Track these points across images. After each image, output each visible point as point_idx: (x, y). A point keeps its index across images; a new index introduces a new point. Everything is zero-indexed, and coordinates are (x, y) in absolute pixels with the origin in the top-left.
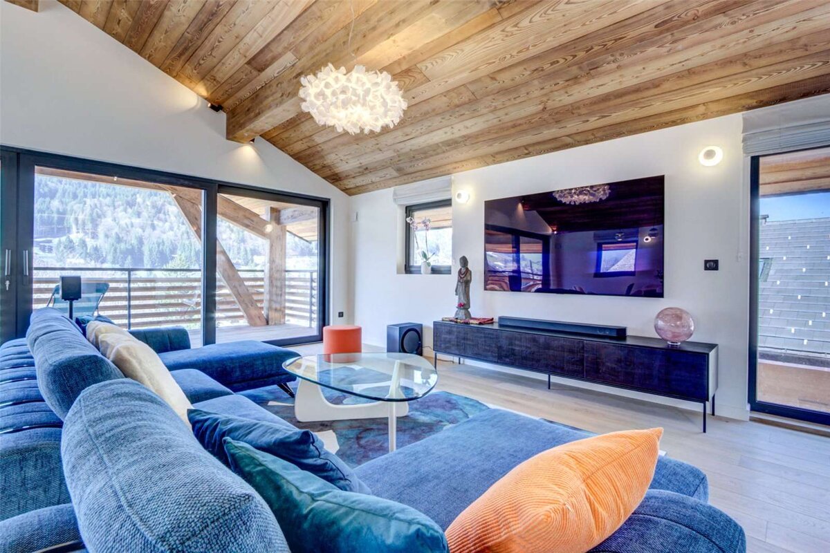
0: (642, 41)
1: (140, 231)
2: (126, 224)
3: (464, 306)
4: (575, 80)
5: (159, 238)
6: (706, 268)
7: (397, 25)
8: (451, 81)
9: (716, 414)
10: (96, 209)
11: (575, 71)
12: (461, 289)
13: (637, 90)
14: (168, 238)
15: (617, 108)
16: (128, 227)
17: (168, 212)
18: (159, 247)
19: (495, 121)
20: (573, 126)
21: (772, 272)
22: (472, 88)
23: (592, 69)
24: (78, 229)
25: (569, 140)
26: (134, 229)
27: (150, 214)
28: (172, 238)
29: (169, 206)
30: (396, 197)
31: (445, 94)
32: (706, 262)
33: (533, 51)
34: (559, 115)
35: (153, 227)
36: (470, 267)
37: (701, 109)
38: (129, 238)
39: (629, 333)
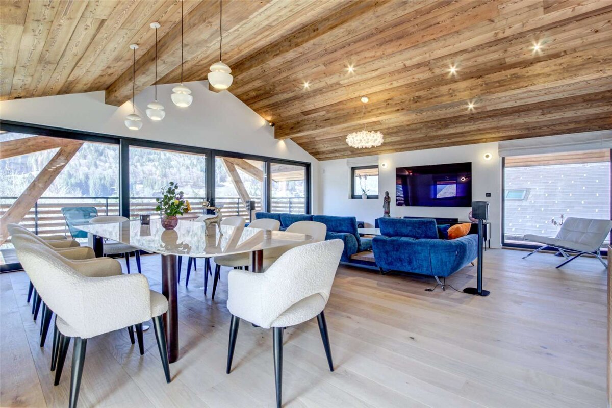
0: (464, 122)
1: (86, 169)
2: (75, 164)
3: (387, 213)
4: (440, 129)
5: (101, 174)
6: (487, 196)
7: (381, 114)
8: (390, 125)
9: (491, 247)
10: (52, 153)
11: (440, 126)
12: (386, 205)
13: (462, 133)
14: (108, 175)
15: (454, 138)
16: (77, 167)
17: (107, 155)
18: (101, 181)
19: (405, 138)
20: (436, 142)
21: (530, 196)
22: (398, 128)
23: (446, 126)
24: (37, 168)
25: (434, 146)
26: (81, 167)
27: (94, 157)
28: (111, 174)
29: (108, 150)
30: (348, 163)
31: (387, 129)
32: (487, 194)
33: (425, 120)
34: (432, 138)
35: (96, 166)
36: (389, 196)
37: (484, 140)
38: (78, 174)
39: (459, 221)
